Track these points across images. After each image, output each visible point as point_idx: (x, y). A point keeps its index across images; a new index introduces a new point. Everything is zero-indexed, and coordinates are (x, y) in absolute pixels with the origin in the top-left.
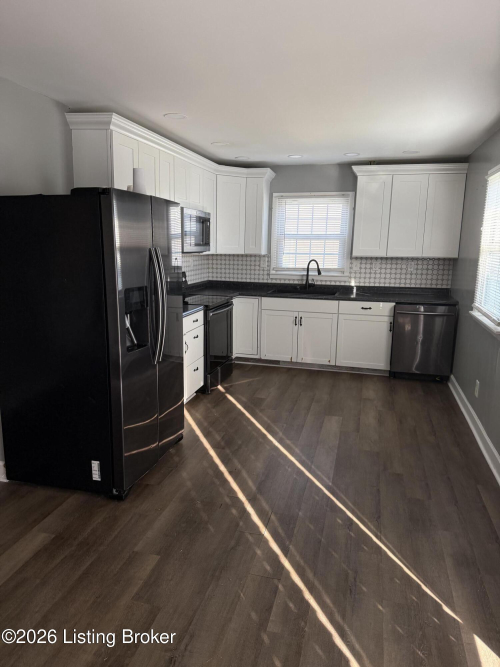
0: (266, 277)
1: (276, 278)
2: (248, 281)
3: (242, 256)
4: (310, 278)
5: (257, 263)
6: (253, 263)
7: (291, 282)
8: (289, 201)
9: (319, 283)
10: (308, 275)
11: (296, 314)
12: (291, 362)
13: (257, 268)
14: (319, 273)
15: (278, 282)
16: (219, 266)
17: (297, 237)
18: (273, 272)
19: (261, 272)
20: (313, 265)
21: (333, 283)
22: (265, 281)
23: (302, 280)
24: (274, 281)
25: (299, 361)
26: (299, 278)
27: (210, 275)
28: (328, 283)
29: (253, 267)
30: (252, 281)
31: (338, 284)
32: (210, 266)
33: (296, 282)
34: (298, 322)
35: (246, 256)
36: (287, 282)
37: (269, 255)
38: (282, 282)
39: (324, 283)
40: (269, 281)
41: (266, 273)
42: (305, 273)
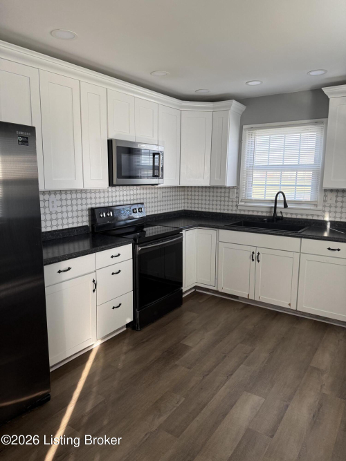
0: (234, 208)
1: (243, 209)
2: (218, 211)
3: (209, 187)
4: (278, 210)
5: (227, 195)
6: (223, 195)
7: (260, 214)
8: (258, 132)
9: (289, 216)
10: (275, 207)
11: (253, 249)
12: (248, 299)
13: (227, 199)
14: (286, 206)
15: (246, 213)
16: (193, 197)
17: (266, 168)
18: (240, 203)
19: (230, 203)
20: (280, 197)
21: (304, 217)
22: (234, 212)
23: (270, 212)
24: (242, 213)
25: (257, 299)
26: (268, 210)
27: (186, 205)
28: (299, 217)
29: (223, 199)
30: (222, 211)
31: (310, 217)
32: (186, 197)
33: (265, 214)
34: (255, 257)
35: (213, 187)
36: (255, 214)
37: (237, 187)
38: (251, 213)
39: (294, 216)
40: (238, 212)
41: (234, 204)
42: (273, 205)
